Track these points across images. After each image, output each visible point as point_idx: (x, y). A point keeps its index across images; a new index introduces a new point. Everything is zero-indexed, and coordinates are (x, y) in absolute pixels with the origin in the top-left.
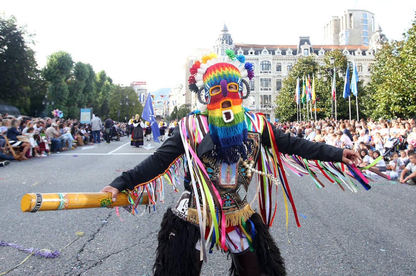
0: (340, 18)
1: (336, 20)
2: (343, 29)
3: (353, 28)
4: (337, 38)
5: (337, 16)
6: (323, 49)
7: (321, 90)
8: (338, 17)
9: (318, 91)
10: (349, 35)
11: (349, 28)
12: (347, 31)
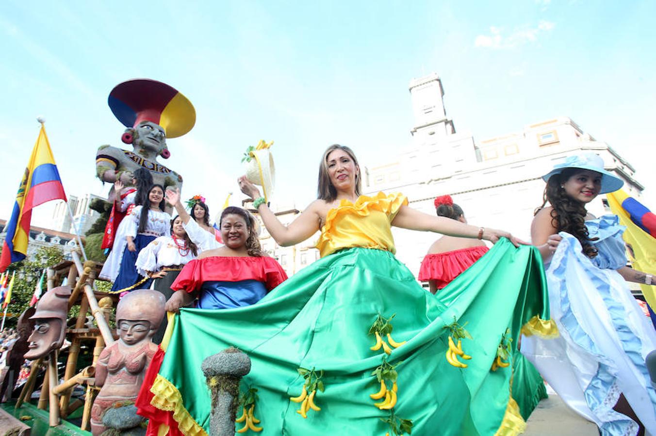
0: (79, 199)
1: (74, 201)
2: (79, 213)
3: (92, 215)
4: (69, 221)
5: (76, 196)
6: (44, 233)
7: (21, 291)
8: (77, 198)
9: (16, 291)
10: (84, 221)
11: (87, 214)
12: (84, 217)
